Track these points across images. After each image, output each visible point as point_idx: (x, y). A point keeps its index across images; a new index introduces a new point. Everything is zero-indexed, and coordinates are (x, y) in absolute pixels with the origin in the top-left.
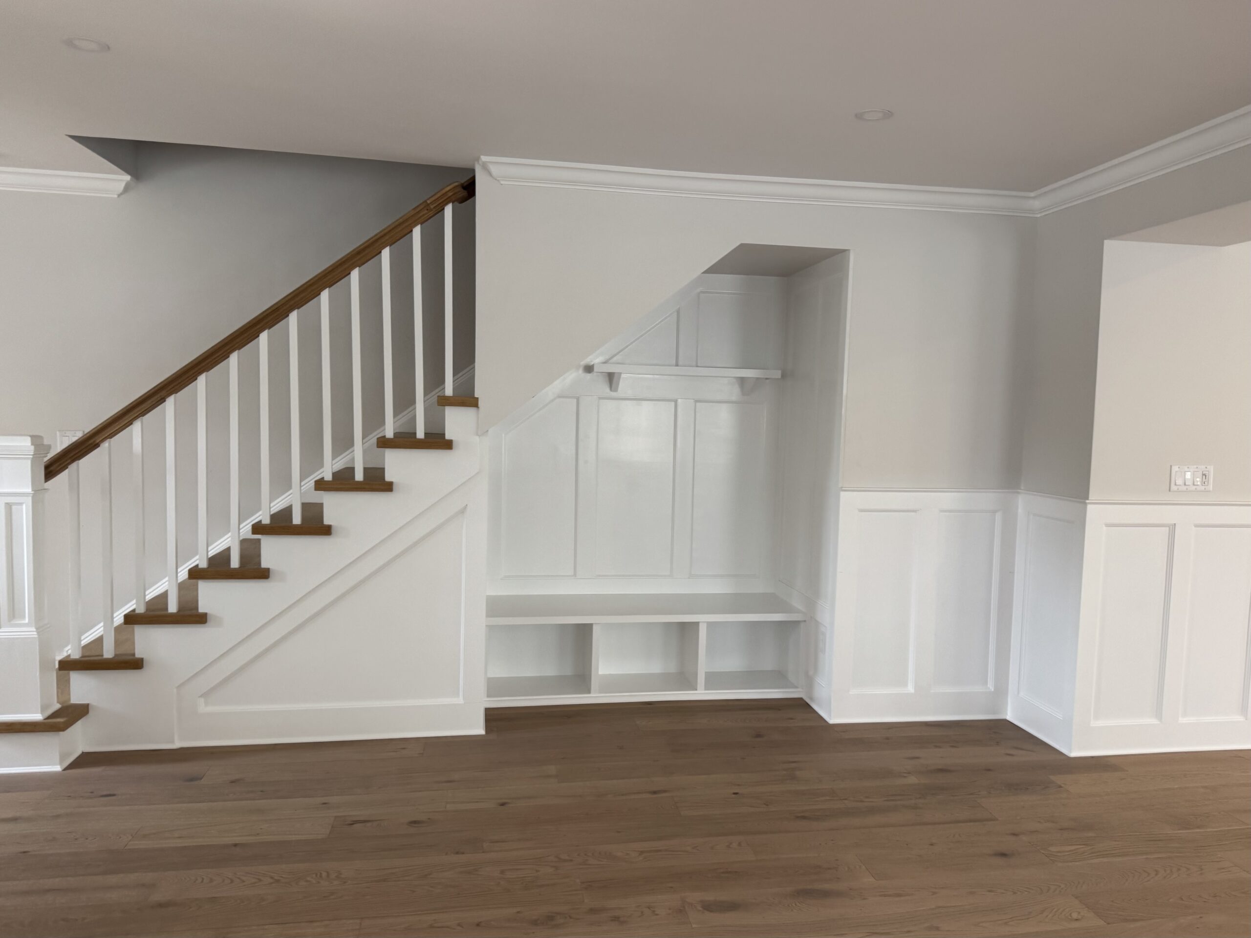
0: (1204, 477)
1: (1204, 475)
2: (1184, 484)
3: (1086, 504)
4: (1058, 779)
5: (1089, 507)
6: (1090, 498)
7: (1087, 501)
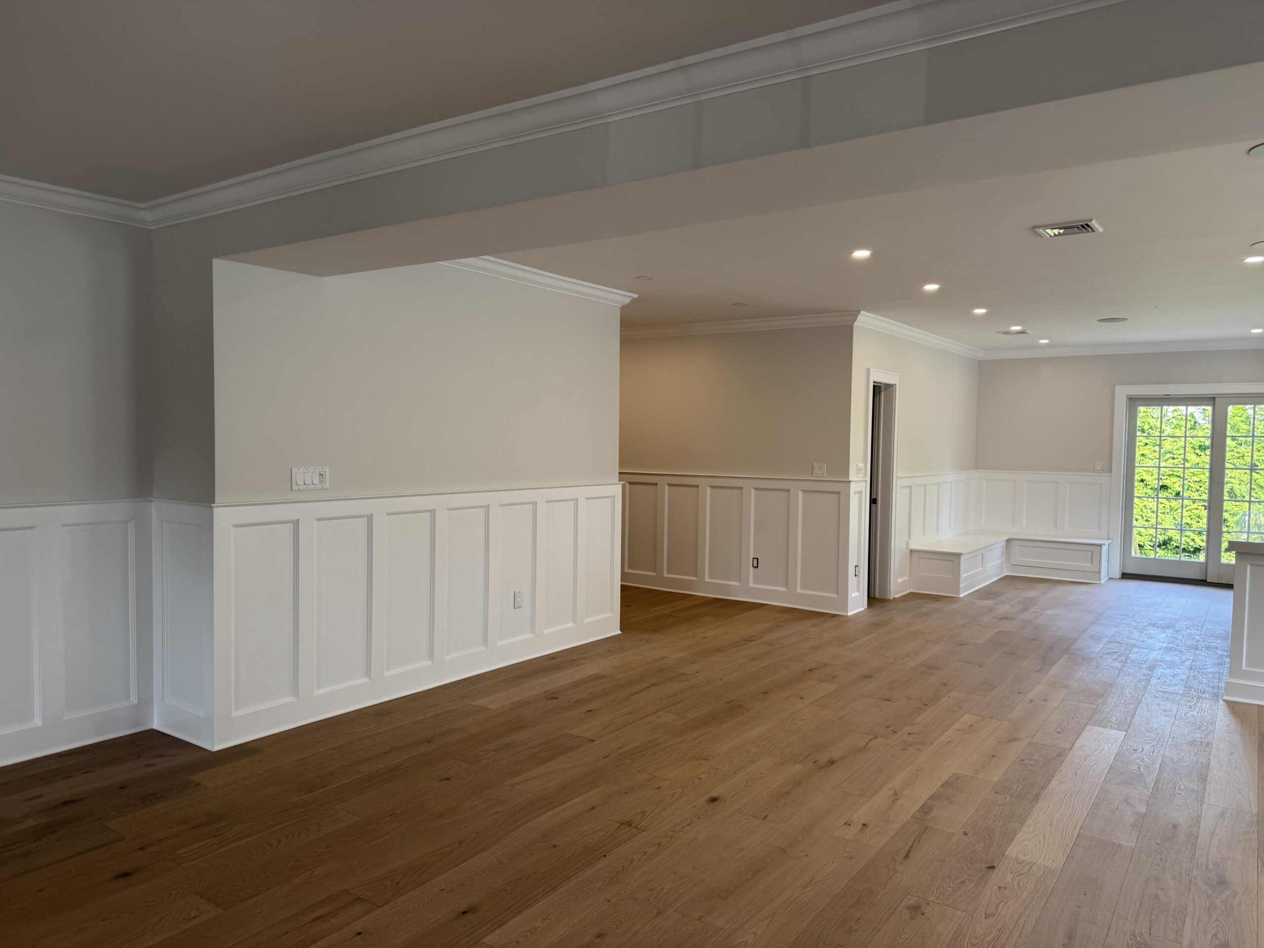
0: (321, 476)
1: (320, 475)
2: (304, 483)
3: (212, 508)
4: (197, 777)
5: (215, 510)
6: (216, 502)
7: (213, 505)
